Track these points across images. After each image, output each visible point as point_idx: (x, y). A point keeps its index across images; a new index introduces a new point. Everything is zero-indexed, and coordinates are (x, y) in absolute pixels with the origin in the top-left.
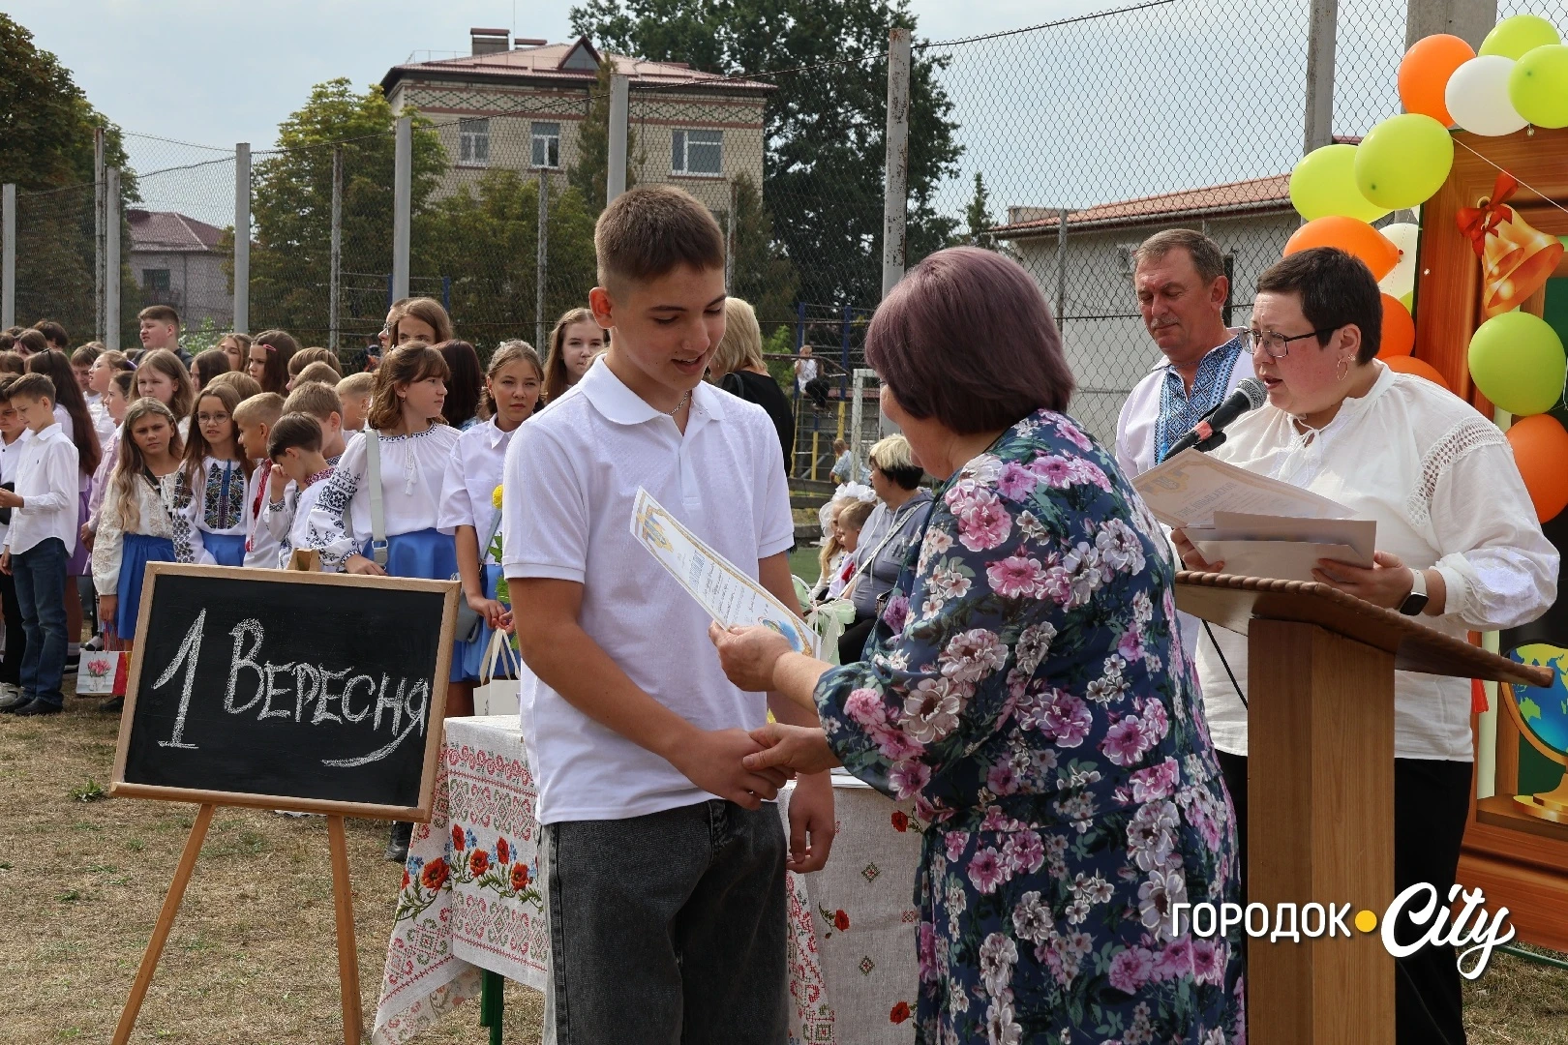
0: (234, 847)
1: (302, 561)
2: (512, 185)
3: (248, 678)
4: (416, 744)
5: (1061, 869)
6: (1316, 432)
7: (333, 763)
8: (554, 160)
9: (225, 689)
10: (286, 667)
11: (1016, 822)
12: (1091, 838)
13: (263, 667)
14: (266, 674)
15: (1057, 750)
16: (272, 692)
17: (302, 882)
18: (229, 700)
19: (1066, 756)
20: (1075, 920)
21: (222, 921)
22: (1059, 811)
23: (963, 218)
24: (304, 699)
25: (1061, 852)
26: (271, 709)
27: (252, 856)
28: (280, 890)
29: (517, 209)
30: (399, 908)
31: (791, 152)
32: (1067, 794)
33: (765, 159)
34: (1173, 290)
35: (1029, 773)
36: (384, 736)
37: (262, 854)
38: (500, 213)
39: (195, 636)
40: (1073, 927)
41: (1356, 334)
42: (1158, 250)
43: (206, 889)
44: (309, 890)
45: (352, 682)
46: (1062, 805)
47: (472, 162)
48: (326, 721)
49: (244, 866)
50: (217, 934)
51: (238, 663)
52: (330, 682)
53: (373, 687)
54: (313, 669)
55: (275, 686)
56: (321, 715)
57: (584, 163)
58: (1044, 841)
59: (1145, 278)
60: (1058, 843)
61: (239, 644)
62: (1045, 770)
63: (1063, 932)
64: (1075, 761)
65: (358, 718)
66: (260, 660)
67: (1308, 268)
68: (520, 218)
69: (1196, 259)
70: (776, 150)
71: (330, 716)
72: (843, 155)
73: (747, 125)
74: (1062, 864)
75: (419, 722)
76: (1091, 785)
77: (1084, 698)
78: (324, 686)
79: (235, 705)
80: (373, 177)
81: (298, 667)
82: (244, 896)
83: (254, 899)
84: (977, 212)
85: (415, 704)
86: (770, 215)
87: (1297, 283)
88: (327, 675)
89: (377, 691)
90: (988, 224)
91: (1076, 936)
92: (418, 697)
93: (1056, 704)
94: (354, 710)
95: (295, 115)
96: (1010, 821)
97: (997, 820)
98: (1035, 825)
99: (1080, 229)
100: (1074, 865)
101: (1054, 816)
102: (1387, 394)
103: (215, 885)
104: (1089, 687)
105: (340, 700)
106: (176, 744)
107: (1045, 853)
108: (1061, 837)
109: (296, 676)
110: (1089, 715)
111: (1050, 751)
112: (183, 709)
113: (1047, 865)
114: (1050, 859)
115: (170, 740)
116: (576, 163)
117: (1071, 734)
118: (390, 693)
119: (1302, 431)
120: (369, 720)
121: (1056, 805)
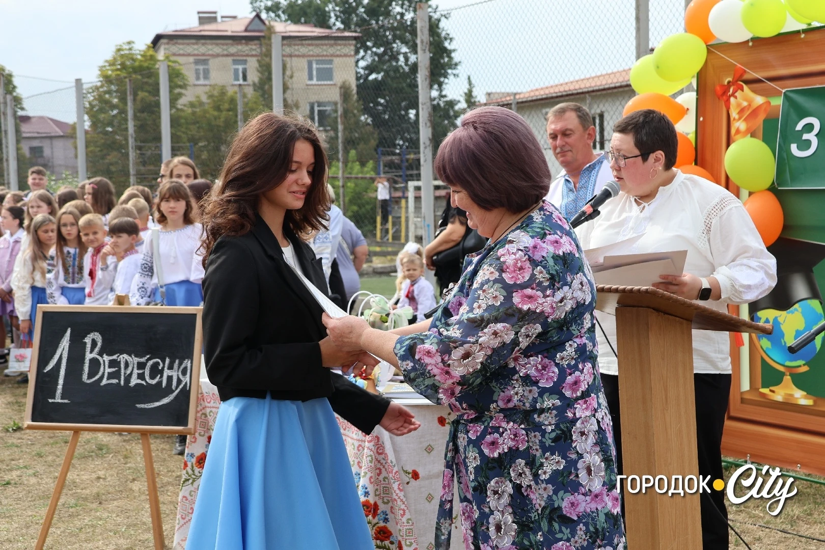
0: (92, 452)
1: (121, 300)
2: (223, 93)
3: (95, 364)
4: (185, 394)
5: (537, 450)
6: (646, 205)
7: (142, 406)
8: (245, 78)
9: (82, 370)
10: (115, 357)
11: (512, 423)
12: (553, 435)
13: (102, 357)
14: (104, 361)
15: (539, 387)
16: (108, 370)
17: (129, 468)
18: (85, 377)
19: (543, 391)
20: (543, 477)
21: (88, 491)
22: (537, 420)
23: (462, 99)
24: (125, 374)
25: (537, 441)
26: (108, 379)
27: (103, 457)
28: (117, 473)
29: (226, 106)
30: (183, 480)
31: (371, 69)
32: (542, 411)
33: (357, 73)
34: (568, 132)
35: (522, 399)
36: (168, 390)
37: (107, 455)
38: (218, 108)
39: (65, 343)
40: (542, 481)
41: (662, 156)
42: (560, 112)
43: (78, 475)
44: (133, 473)
45: (151, 363)
46: (539, 416)
47: (202, 82)
48: (137, 385)
49: (98, 462)
50: (85, 499)
51: (89, 356)
52: (139, 364)
53: (161, 365)
54: (130, 357)
55: (110, 367)
56: (134, 381)
57: (261, 79)
58: (527, 435)
59: (553, 127)
60: (535, 436)
61: (89, 346)
62: (531, 398)
63: (537, 483)
64: (547, 394)
65: (154, 382)
66: (101, 354)
67: (637, 121)
68: (229, 110)
69: (579, 117)
70: (362, 68)
71: (139, 381)
72: (397, 69)
73: (346, 56)
74: (538, 447)
75: (186, 383)
76: (555, 407)
77: (554, 361)
78: (135, 366)
79: (89, 378)
80: (149, 92)
81: (121, 356)
82: (99, 478)
83: (104, 479)
84: (469, 96)
85: (184, 372)
86: (361, 102)
87: (632, 129)
88: (136, 360)
89: (163, 368)
90: (475, 102)
91: (544, 485)
92: (186, 368)
93: (539, 364)
94: (152, 377)
95: (106, 61)
96: (508, 423)
97: (500, 421)
98: (523, 426)
99: (522, 102)
100: (544, 448)
101: (534, 423)
102: (681, 184)
103: (82, 473)
104: (558, 356)
105: (144, 373)
106: (58, 400)
107: (528, 442)
108: (537, 433)
109: (120, 361)
110: (556, 370)
111: (535, 388)
112: (61, 381)
113: (529, 448)
114: (531, 444)
115: (54, 398)
116: (256, 80)
117: (547, 379)
118: (171, 367)
119: (638, 204)
120: (160, 383)
121: (536, 416)
